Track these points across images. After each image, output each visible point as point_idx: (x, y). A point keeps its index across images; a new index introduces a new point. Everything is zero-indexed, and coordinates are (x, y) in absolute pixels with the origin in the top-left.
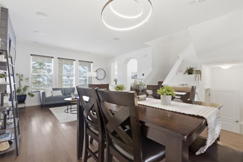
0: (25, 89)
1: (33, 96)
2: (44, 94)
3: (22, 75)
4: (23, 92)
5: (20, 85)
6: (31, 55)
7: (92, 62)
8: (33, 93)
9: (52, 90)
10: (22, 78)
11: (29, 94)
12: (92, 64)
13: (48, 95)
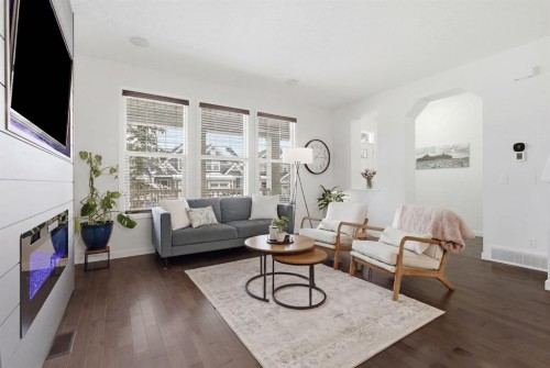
0: (107, 203)
1: (131, 225)
2: (166, 218)
3: (99, 158)
4: (101, 212)
5: (93, 189)
6: (125, 93)
7: (294, 120)
8: (133, 217)
9: (187, 205)
10: (100, 168)
11: (121, 218)
12: (292, 125)
13: (179, 223)
